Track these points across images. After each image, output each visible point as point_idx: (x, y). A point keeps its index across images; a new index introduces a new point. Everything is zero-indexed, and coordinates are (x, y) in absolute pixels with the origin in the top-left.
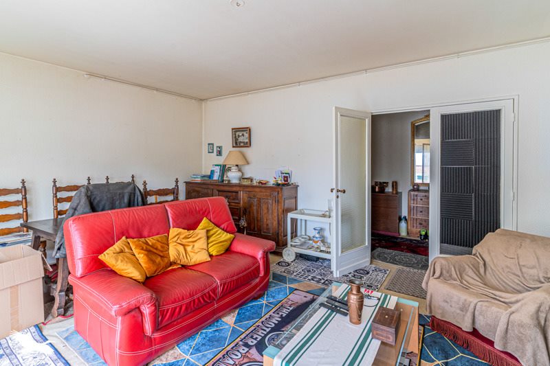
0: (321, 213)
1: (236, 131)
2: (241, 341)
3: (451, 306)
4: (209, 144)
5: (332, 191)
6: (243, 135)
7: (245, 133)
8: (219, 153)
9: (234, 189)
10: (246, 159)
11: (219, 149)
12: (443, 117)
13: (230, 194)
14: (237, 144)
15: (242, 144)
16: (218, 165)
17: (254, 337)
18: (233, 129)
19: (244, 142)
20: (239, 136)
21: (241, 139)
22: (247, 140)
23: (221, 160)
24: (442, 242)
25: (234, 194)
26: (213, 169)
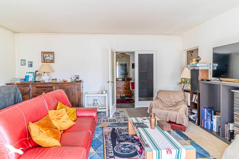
0: (97, 93)
1: (44, 54)
2: (107, 156)
3: (161, 115)
4: (21, 60)
5: (108, 82)
6: (49, 56)
7: (50, 55)
8: (31, 65)
9: (49, 85)
10: (52, 69)
11: (30, 63)
12: (139, 55)
13: (45, 89)
14: (44, 61)
15: (48, 61)
16: (31, 73)
17: (110, 152)
18: (42, 52)
19: (50, 60)
20: (46, 57)
21: (47, 58)
22: (52, 59)
23: (33, 70)
24: (139, 97)
25: (49, 88)
26: (27, 75)
